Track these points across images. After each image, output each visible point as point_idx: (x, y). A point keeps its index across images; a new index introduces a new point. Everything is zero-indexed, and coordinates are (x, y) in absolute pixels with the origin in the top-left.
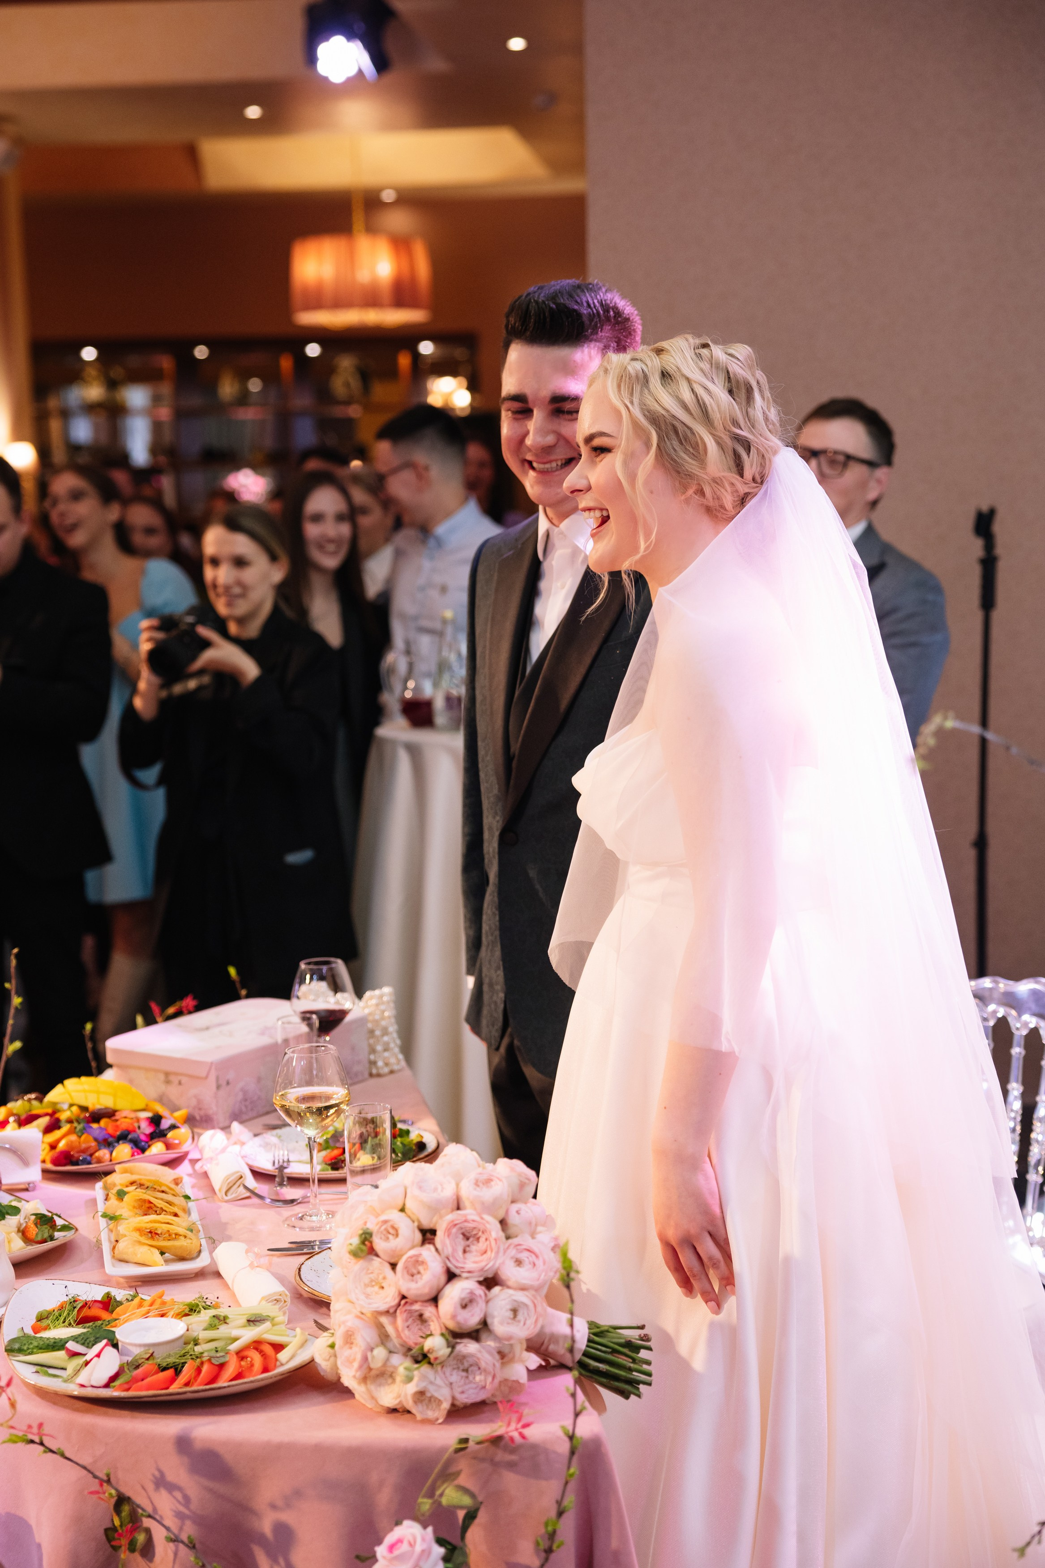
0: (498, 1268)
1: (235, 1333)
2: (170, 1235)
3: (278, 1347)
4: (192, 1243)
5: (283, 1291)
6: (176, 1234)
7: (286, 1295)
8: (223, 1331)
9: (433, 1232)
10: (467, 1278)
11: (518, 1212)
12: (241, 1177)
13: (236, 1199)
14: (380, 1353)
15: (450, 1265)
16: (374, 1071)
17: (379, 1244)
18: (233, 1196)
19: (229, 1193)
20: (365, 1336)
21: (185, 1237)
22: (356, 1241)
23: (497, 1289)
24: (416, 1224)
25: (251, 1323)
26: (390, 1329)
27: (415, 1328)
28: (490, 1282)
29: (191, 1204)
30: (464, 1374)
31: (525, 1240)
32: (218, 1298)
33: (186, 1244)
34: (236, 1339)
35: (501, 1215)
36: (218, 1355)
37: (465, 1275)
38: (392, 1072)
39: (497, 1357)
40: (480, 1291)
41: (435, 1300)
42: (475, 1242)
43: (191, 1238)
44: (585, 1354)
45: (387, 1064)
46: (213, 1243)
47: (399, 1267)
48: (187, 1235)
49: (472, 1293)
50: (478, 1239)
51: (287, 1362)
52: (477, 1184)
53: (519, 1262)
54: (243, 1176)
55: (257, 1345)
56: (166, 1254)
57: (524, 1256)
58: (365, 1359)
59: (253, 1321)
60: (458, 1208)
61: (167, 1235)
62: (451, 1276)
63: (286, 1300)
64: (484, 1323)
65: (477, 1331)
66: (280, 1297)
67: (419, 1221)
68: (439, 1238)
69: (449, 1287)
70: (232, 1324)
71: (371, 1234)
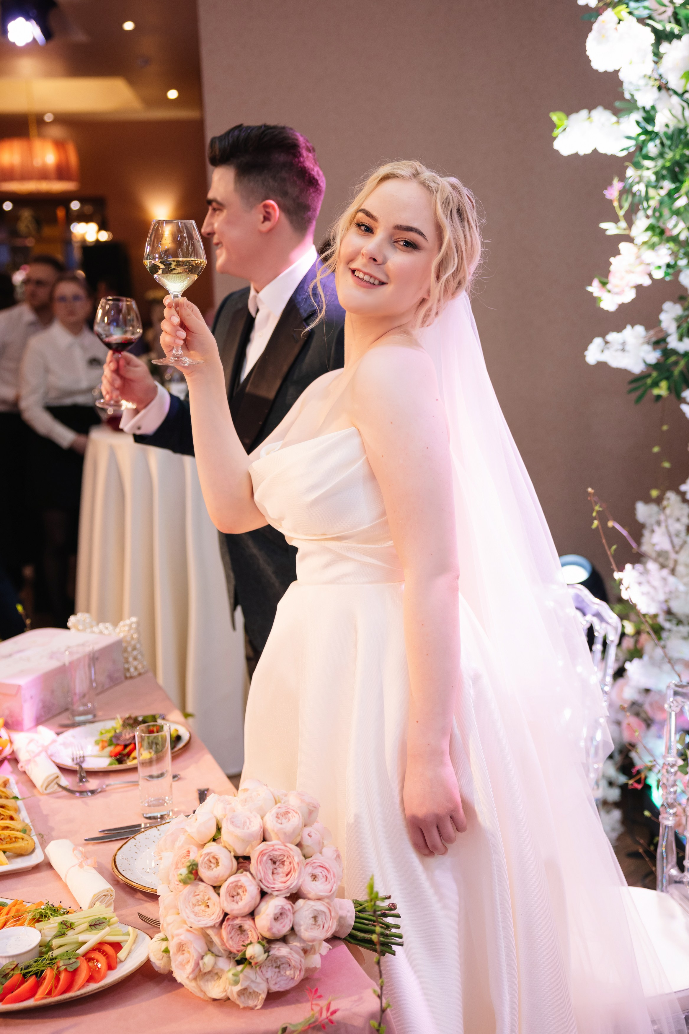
0: (300, 884)
1: (81, 938)
2: (11, 839)
3: (117, 946)
4: (28, 844)
5: (110, 888)
6: (15, 838)
7: (112, 891)
8: (71, 936)
9: (247, 858)
10: (277, 896)
11: (309, 834)
12: (57, 778)
13: (52, 793)
14: (209, 960)
15: (263, 887)
16: (128, 675)
17: (203, 872)
18: (50, 791)
19: (47, 789)
20: (196, 946)
21: (23, 839)
22: (184, 871)
23: (300, 902)
24: (233, 854)
25: (93, 927)
26: (216, 939)
27: (237, 939)
28: (294, 897)
29: (20, 803)
30: (277, 970)
31: (317, 859)
32: (61, 902)
33: (23, 845)
34: (83, 943)
35: (298, 839)
36: (71, 961)
37: (275, 893)
38: (140, 674)
39: (302, 953)
40: (287, 905)
41: (252, 915)
42: (281, 866)
43: (27, 839)
44: (355, 928)
45: (136, 669)
46: (44, 841)
47: (223, 890)
48: (24, 838)
49: (283, 908)
50: (283, 863)
51: (128, 963)
53: (315, 878)
54: (54, 774)
55: (99, 947)
56: (8, 852)
57: (318, 871)
58: (197, 964)
59: (95, 925)
60: (265, 840)
61: (8, 840)
62: (263, 894)
63: (112, 894)
64: (292, 929)
65: (287, 936)
66: (107, 893)
67: (234, 851)
68: (253, 866)
69: (263, 905)
70: (78, 929)
71: (196, 865)
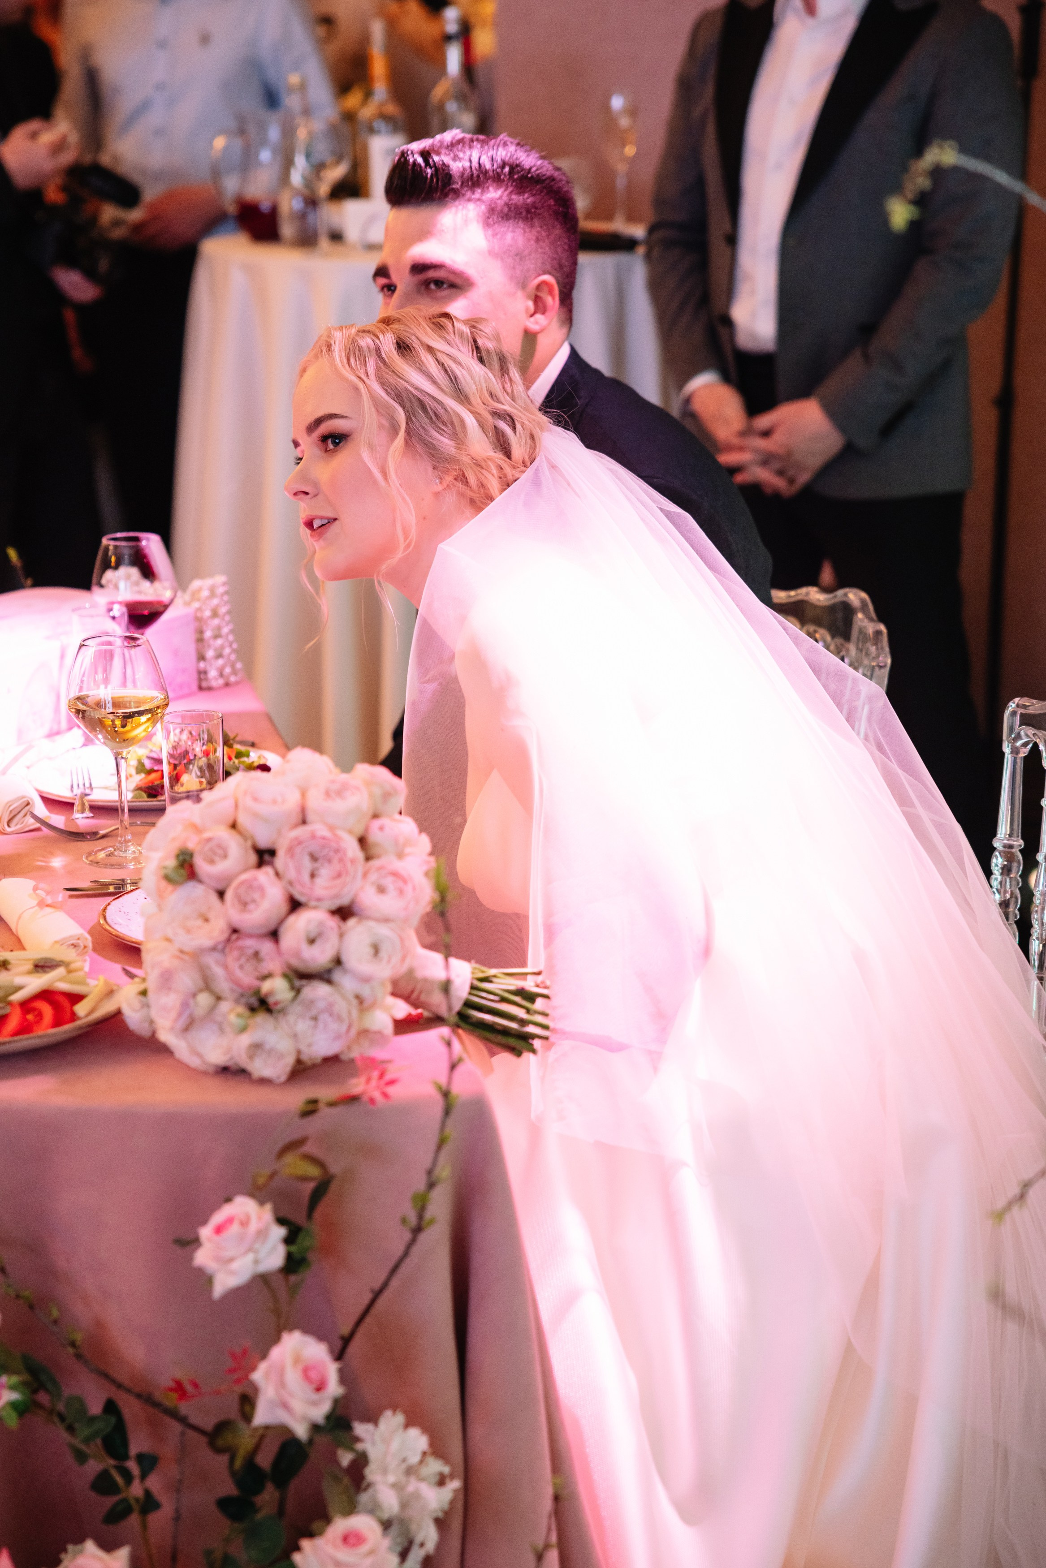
0: (356, 895)
1: (18, 980)
3: (76, 998)
5: (82, 934)
7: (86, 939)
9: (272, 853)
10: (316, 908)
11: (381, 828)
12: (28, 804)
13: (22, 831)
14: (204, 1000)
15: (293, 892)
16: (204, 684)
17: (202, 867)
18: (19, 826)
19: (13, 824)
20: (186, 980)
22: (172, 863)
23: (352, 922)
24: (249, 844)
25: (39, 969)
26: (218, 971)
27: (249, 967)
28: (344, 913)
30: (312, 1023)
31: (388, 861)
34: (19, 988)
35: (359, 830)
37: (313, 904)
39: (355, 1002)
40: (333, 922)
41: (274, 935)
42: (326, 864)
44: (467, 1003)
45: (220, 673)
47: (229, 895)
49: (321, 924)
50: (329, 861)
51: (88, 1015)
52: (328, 794)
53: (381, 890)
54: (31, 802)
55: (46, 995)
57: (388, 881)
58: (186, 1006)
59: (41, 966)
60: (304, 822)
62: (295, 905)
63: (86, 945)
64: (338, 962)
65: (329, 971)
66: (78, 941)
67: (252, 838)
68: (280, 860)
69: (292, 919)
70: (14, 970)
71: (191, 855)
